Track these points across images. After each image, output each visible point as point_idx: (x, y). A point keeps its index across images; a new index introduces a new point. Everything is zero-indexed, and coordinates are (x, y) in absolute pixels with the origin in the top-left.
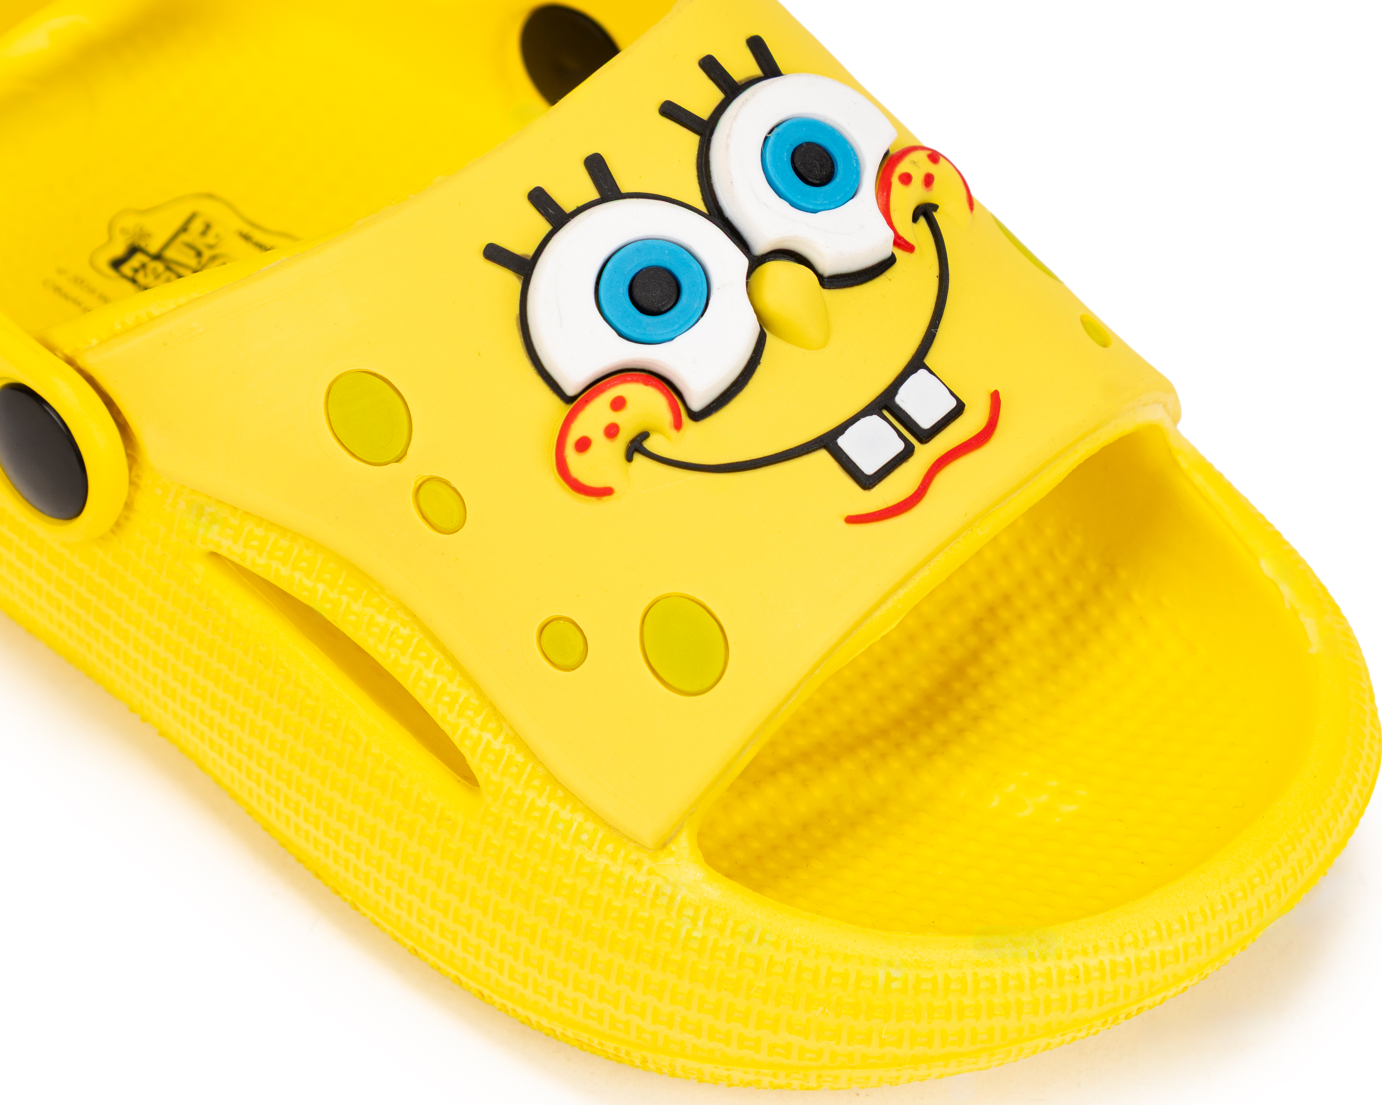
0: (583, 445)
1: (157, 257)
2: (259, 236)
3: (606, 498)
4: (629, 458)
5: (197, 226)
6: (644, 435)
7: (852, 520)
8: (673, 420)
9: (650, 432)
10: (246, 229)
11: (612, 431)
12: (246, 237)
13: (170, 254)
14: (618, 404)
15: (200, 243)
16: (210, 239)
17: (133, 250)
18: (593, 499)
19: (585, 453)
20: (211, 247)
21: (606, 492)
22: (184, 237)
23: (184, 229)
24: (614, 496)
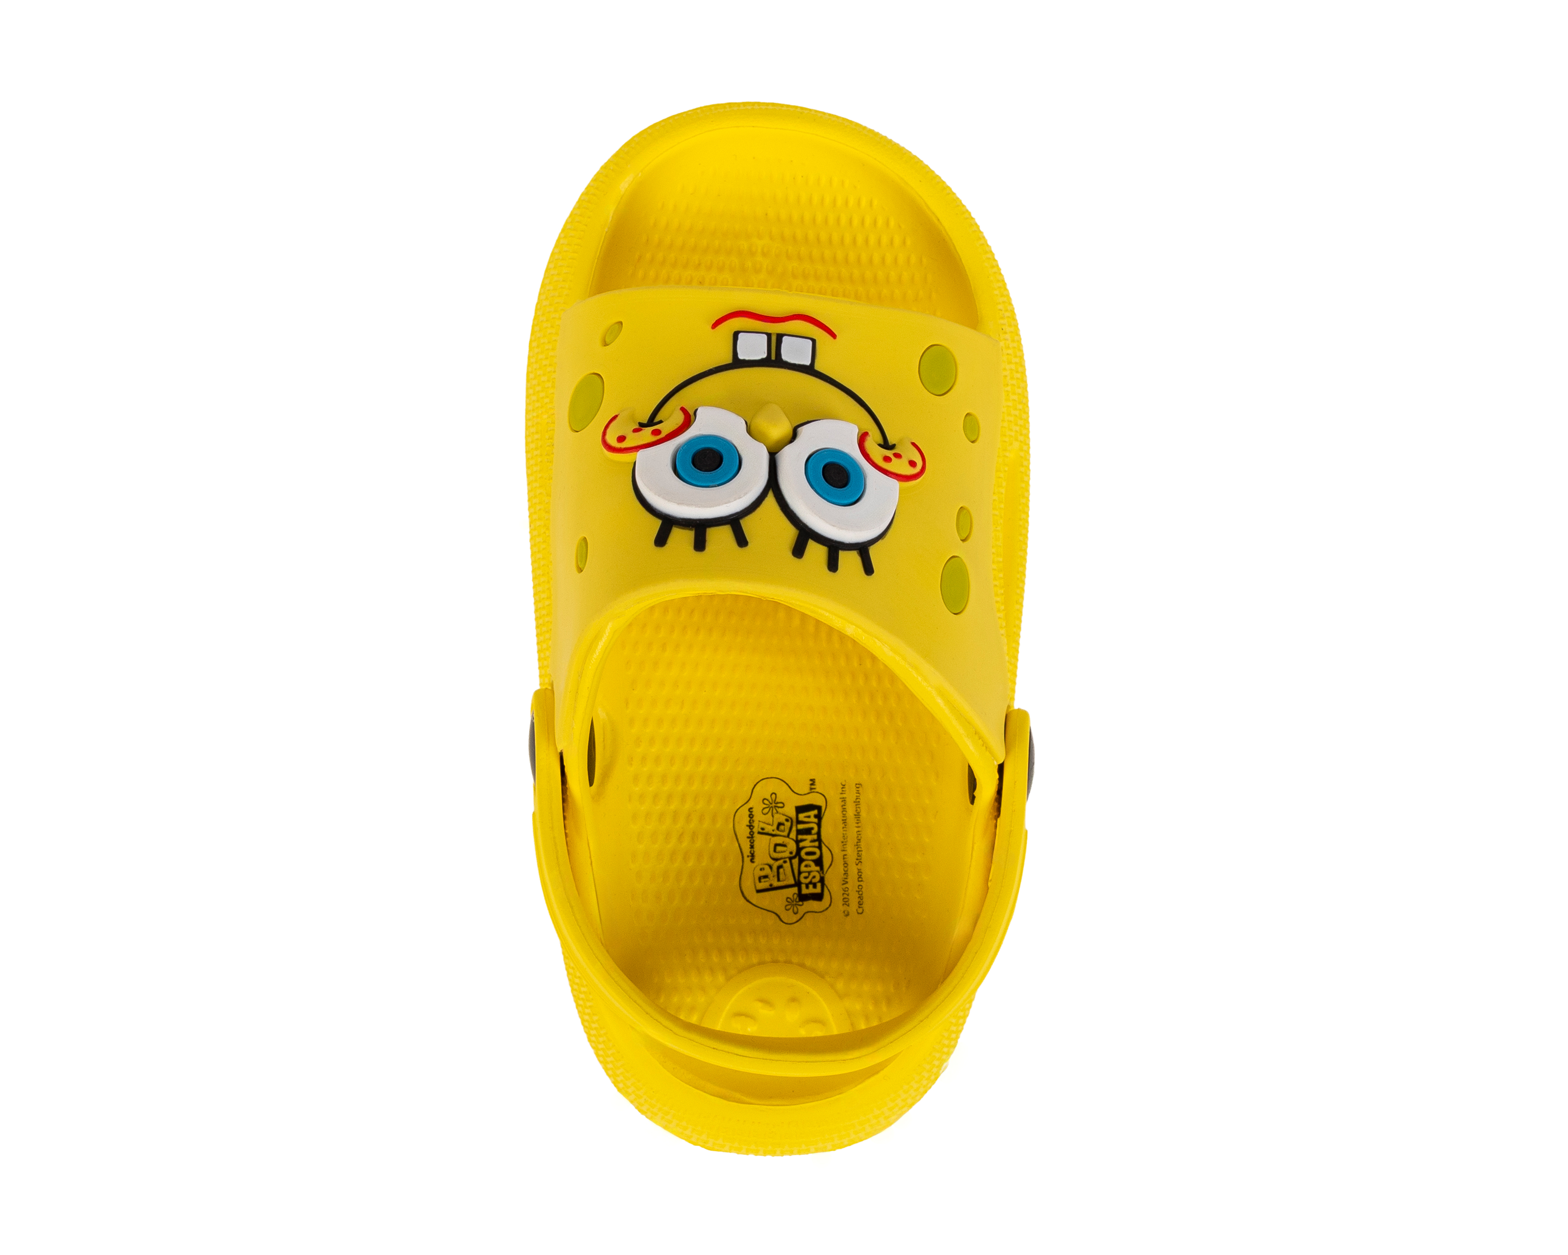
1: (798, 884)
2: (747, 851)
5: (764, 885)
7: (834, 336)
10: (747, 860)
12: (752, 856)
13: (792, 882)
15: (772, 874)
16: (767, 871)
17: (803, 898)
20: (771, 867)
22: (776, 884)
23: (772, 888)
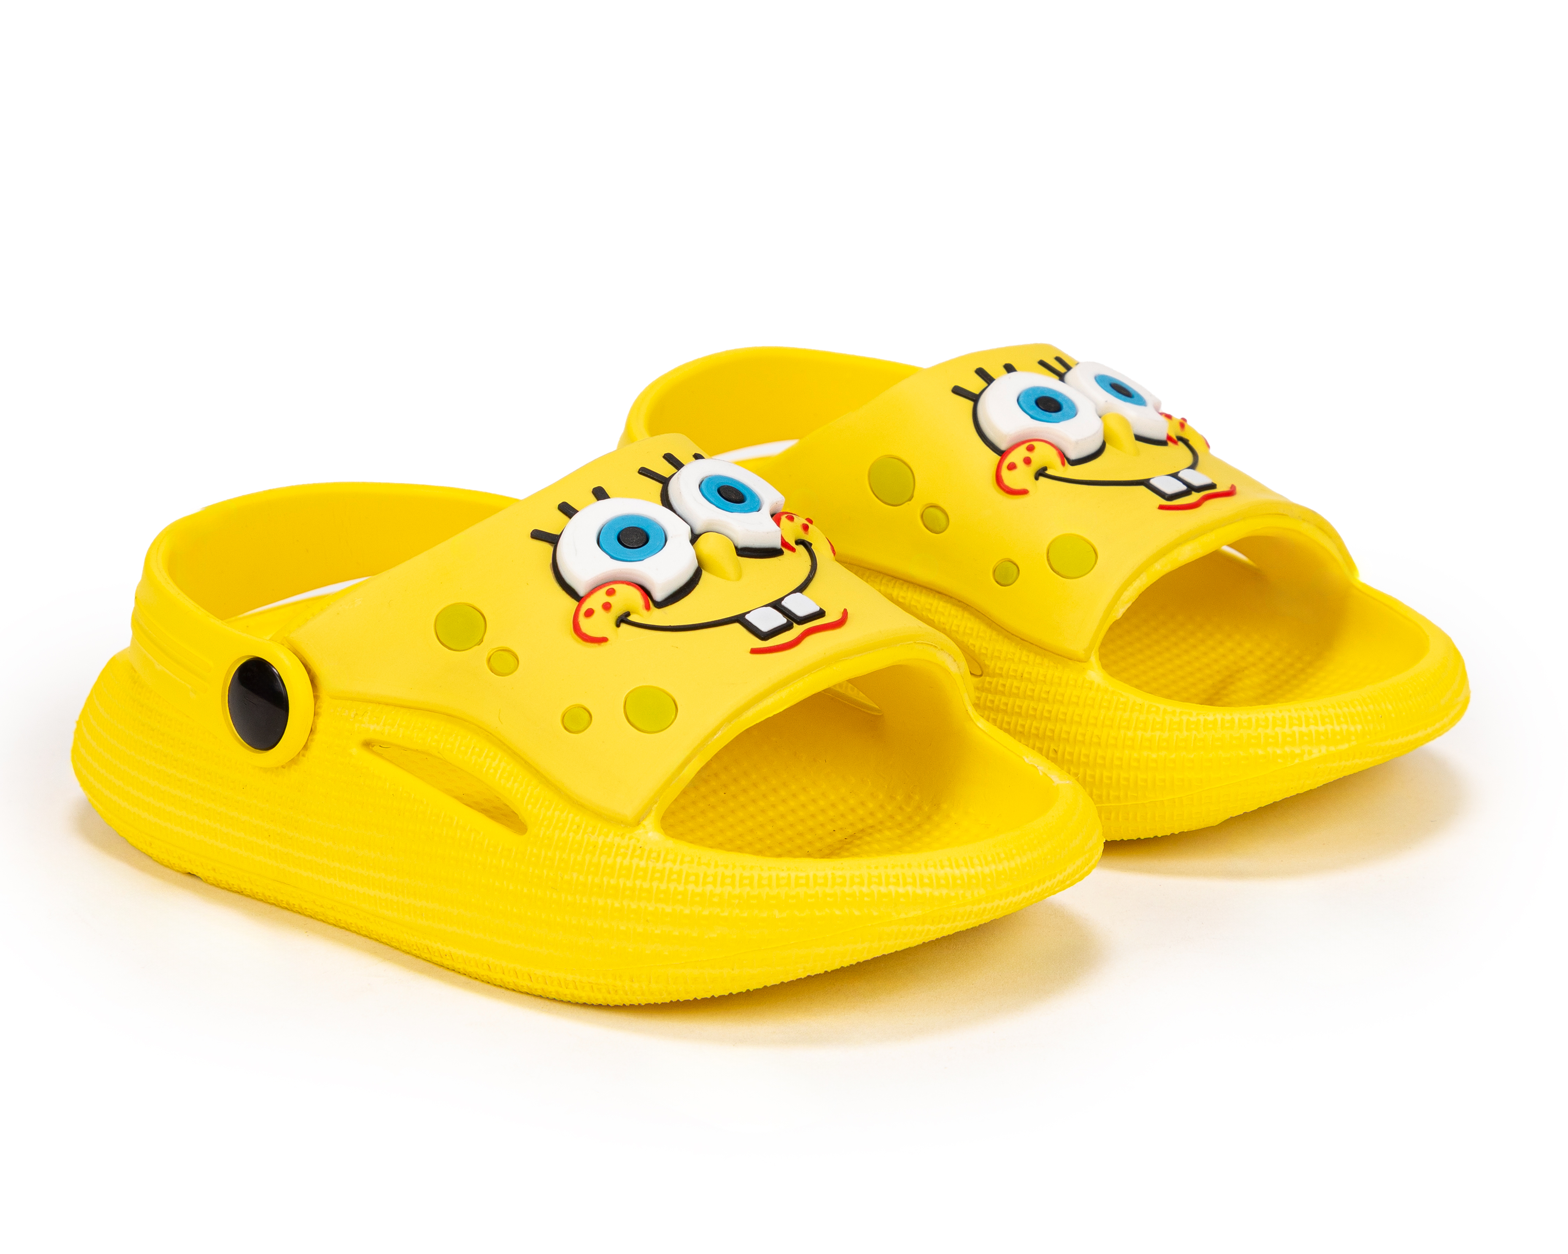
0: (589, 613)
3: (603, 644)
4: (618, 626)
6: (628, 614)
8: (644, 604)
9: (631, 613)
11: (607, 607)
14: (611, 593)
18: (596, 645)
19: (591, 617)
21: (604, 640)
24: (608, 643)
